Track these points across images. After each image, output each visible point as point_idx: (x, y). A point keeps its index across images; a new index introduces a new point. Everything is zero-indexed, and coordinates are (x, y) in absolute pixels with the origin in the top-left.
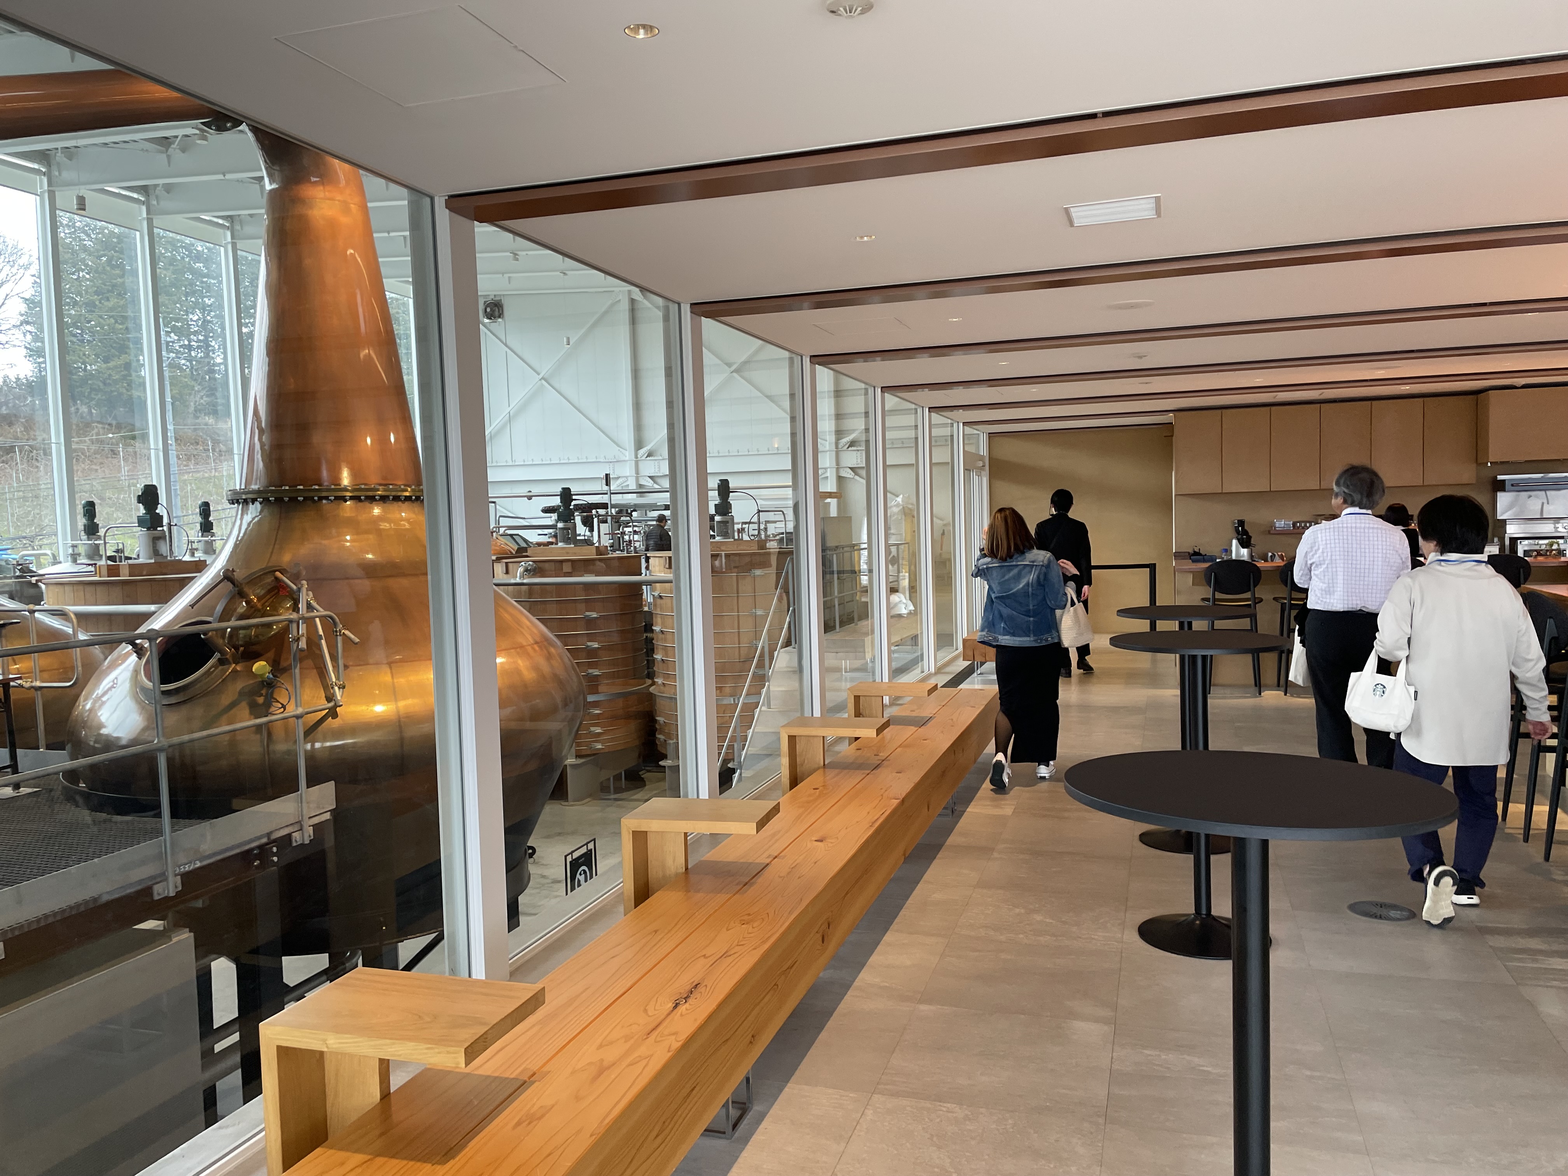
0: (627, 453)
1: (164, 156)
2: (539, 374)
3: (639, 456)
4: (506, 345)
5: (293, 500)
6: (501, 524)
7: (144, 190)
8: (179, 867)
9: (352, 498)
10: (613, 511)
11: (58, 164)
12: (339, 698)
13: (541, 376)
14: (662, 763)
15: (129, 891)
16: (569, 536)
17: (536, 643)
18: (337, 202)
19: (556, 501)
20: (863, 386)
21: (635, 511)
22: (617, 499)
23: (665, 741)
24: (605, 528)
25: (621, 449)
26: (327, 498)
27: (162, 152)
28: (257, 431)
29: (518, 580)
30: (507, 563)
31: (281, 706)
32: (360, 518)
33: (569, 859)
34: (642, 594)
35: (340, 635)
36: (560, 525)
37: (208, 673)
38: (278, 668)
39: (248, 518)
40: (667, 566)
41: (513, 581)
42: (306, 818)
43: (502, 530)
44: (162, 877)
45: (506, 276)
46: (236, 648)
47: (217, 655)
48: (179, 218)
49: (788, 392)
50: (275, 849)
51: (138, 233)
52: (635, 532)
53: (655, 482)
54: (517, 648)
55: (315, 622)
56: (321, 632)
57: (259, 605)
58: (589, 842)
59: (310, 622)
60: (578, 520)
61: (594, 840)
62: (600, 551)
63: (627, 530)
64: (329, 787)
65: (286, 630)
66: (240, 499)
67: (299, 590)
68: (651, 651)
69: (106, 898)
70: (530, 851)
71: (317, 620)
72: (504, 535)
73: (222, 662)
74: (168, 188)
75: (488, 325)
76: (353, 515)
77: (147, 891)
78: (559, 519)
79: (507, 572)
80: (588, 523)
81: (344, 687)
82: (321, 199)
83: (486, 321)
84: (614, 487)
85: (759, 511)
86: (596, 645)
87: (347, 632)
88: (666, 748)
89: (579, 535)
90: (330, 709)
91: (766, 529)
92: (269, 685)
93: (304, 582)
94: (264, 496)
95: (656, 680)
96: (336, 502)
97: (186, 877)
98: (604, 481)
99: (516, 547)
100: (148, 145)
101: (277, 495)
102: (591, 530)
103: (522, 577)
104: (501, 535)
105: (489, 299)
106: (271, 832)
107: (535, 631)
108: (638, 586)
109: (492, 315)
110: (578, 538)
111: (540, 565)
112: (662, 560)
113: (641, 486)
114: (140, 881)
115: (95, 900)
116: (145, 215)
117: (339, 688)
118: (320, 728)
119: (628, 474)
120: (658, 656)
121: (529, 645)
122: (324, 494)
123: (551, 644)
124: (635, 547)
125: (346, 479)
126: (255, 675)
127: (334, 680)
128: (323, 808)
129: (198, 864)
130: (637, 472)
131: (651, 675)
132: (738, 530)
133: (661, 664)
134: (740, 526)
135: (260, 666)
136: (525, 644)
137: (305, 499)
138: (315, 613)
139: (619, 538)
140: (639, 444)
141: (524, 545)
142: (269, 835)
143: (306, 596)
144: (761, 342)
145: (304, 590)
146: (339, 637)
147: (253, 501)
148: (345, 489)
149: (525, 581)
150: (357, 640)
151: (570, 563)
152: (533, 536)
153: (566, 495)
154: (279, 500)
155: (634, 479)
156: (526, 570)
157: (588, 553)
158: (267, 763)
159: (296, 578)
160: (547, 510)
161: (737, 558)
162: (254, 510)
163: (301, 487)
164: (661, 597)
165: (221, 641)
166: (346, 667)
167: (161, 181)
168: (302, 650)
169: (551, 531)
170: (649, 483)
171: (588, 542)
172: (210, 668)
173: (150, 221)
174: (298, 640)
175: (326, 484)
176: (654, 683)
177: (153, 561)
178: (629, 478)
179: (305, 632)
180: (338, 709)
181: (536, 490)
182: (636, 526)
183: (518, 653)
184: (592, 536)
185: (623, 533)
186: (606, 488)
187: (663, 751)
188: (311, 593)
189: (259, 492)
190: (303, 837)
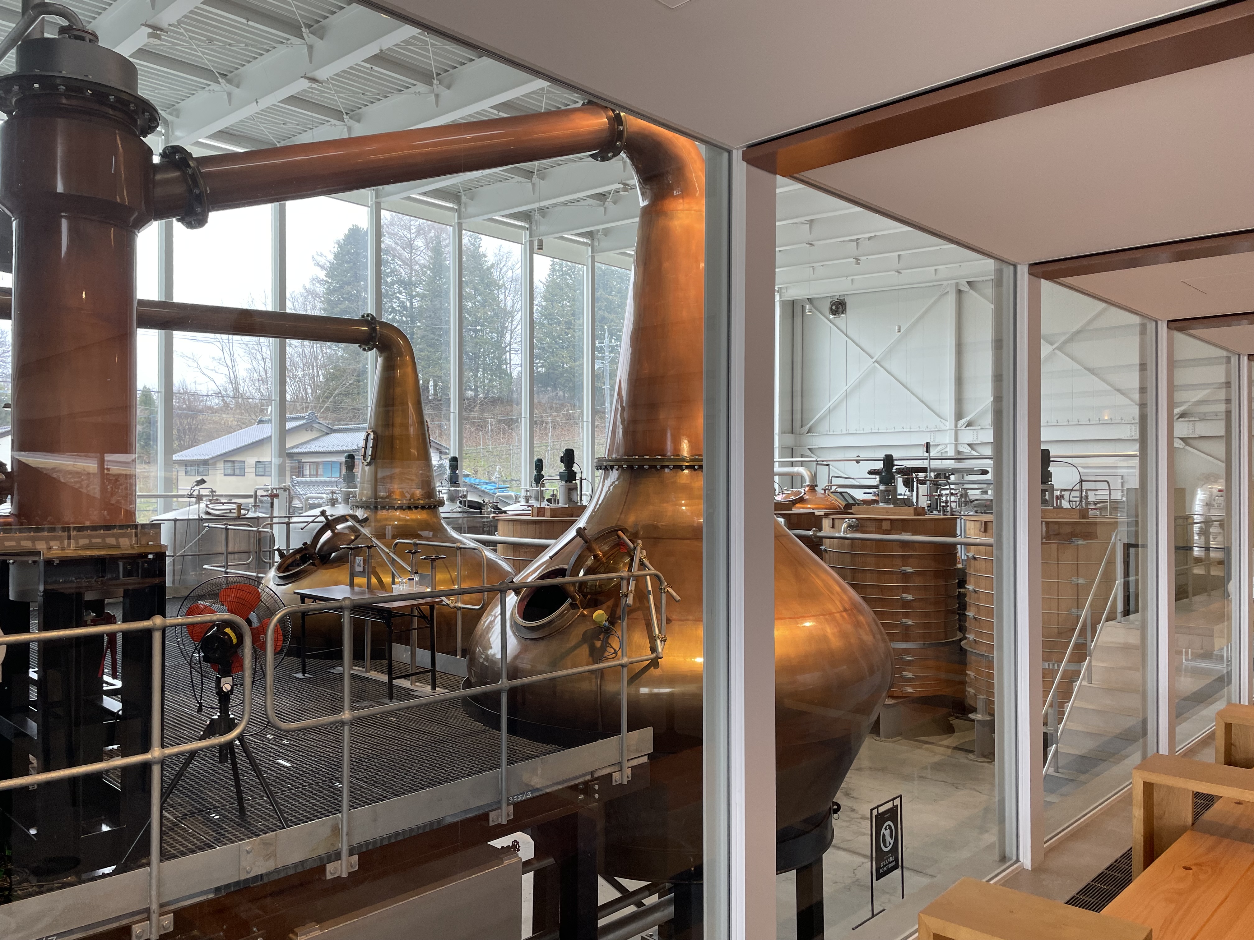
0: (947, 424)
1: (602, 208)
2: (872, 358)
3: (959, 426)
4: (846, 335)
5: (641, 467)
6: (833, 483)
7: (590, 235)
8: (513, 797)
9: (687, 467)
10: (932, 474)
11: (536, 221)
12: (660, 650)
13: (874, 360)
14: (971, 716)
15: (469, 816)
16: (890, 496)
17: (845, 610)
18: (693, 212)
19: (879, 465)
20: (1224, 353)
21: (953, 474)
22: (935, 464)
23: (975, 695)
24: (923, 490)
25: (942, 420)
26: (667, 466)
27: (601, 206)
28: (620, 408)
29: (842, 535)
30: (833, 519)
31: (613, 651)
32: (693, 485)
33: (875, 812)
34: (956, 553)
35: (664, 592)
36: (882, 487)
37: (562, 615)
38: (613, 619)
39: (608, 482)
40: (983, 530)
41: (837, 535)
42: (625, 759)
43: (833, 488)
44: (497, 806)
45: (850, 278)
46: (585, 596)
47: (569, 601)
48: (612, 254)
49: (1137, 361)
50: (597, 787)
51: (585, 267)
52: (952, 494)
53: (973, 449)
54: (826, 615)
55: (646, 579)
56: (650, 588)
57: (604, 560)
58: (895, 799)
59: (640, 580)
60: (900, 481)
61: (900, 796)
62: (919, 511)
63: (944, 492)
64: (648, 732)
65: (618, 586)
66: (604, 466)
67: (635, 548)
68: (963, 606)
69: (449, 820)
70: (835, 807)
71: (648, 577)
72: (835, 492)
73: (573, 606)
74: (606, 232)
75: (832, 320)
76: (688, 482)
77: (485, 817)
78: (881, 482)
79: (833, 527)
80: (908, 484)
81: (665, 641)
82: (681, 210)
83: (832, 316)
84: (934, 453)
85: (1081, 481)
86: (910, 597)
87: (670, 590)
88: (976, 703)
89: (900, 495)
90: (652, 660)
91: (1087, 497)
92: (605, 632)
93: (640, 542)
94: (619, 464)
95: (967, 636)
96: (674, 470)
97: (517, 806)
98: (925, 449)
99: (844, 503)
100: (590, 201)
101: (630, 464)
102: (912, 490)
103: (846, 531)
104: (832, 493)
105: (835, 299)
106: (595, 771)
107: (845, 598)
108: (953, 546)
109: (836, 311)
110: (899, 497)
111: (861, 521)
112: (978, 524)
113: (959, 453)
114: (479, 808)
115: (439, 822)
116: (590, 254)
117: (661, 641)
118: (643, 676)
119: (947, 442)
120: (970, 614)
121: (838, 612)
122: (667, 463)
123: (860, 612)
124: (951, 509)
125: (685, 448)
126: (594, 622)
127: (657, 632)
128: (641, 751)
129: (530, 795)
130: (956, 440)
131: (962, 629)
132: (1057, 497)
133: (973, 621)
134: (1058, 493)
135: (599, 615)
136: (834, 611)
137: (651, 467)
138: (647, 572)
139: (936, 499)
140: (959, 415)
141: (851, 501)
142: (592, 773)
143: (640, 554)
144: (1104, 305)
145: (639, 549)
146: (663, 594)
147: (612, 468)
148: (683, 460)
149: (848, 536)
150: (679, 598)
151: (889, 522)
152: (859, 494)
153: (889, 461)
154: (631, 467)
155: (953, 446)
156: (849, 526)
157: (907, 514)
158: (599, 702)
159: (634, 537)
160: (872, 472)
161: (1056, 527)
162: (614, 475)
163: (647, 457)
164: (975, 558)
165: (572, 589)
166: (669, 621)
167: (601, 227)
168: (628, 606)
169: (875, 490)
170: (966, 450)
171: (907, 502)
172: (564, 611)
173: (593, 258)
174: (626, 596)
175: (669, 454)
176: (965, 638)
177: (567, 506)
178: (948, 446)
179: (633, 589)
180: (659, 660)
181: (864, 455)
182: (953, 489)
183: (826, 620)
184: (912, 496)
185: (940, 495)
186: (926, 454)
187: (972, 703)
188: (644, 552)
189: (616, 460)
190: (622, 777)
